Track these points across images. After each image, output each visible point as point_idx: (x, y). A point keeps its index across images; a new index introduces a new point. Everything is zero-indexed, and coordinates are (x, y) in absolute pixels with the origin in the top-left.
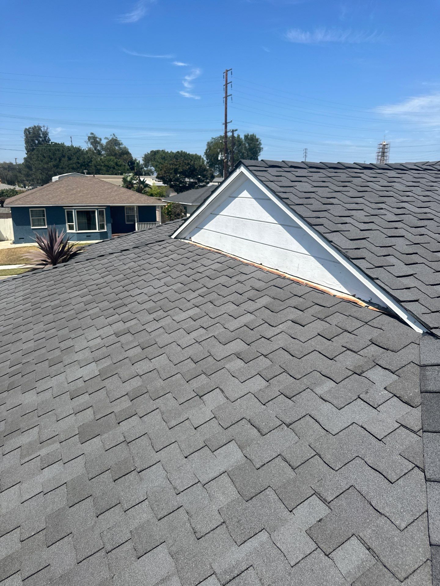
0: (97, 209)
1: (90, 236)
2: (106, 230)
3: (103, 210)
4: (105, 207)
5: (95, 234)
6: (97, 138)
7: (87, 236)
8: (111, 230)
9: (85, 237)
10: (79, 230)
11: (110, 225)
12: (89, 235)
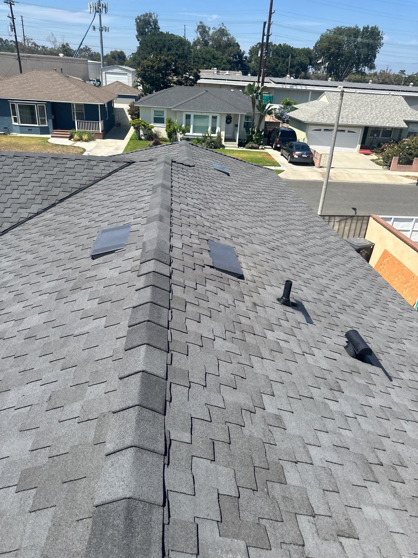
0: (36, 104)
1: (31, 130)
2: (47, 126)
3: (44, 106)
4: (45, 103)
5: (36, 128)
6: (205, 27)
7: (29, 130)
8: (52, 125)
9: (27, 130)
10: (21, 123)
11: (51, 121)
12: (30, 128)
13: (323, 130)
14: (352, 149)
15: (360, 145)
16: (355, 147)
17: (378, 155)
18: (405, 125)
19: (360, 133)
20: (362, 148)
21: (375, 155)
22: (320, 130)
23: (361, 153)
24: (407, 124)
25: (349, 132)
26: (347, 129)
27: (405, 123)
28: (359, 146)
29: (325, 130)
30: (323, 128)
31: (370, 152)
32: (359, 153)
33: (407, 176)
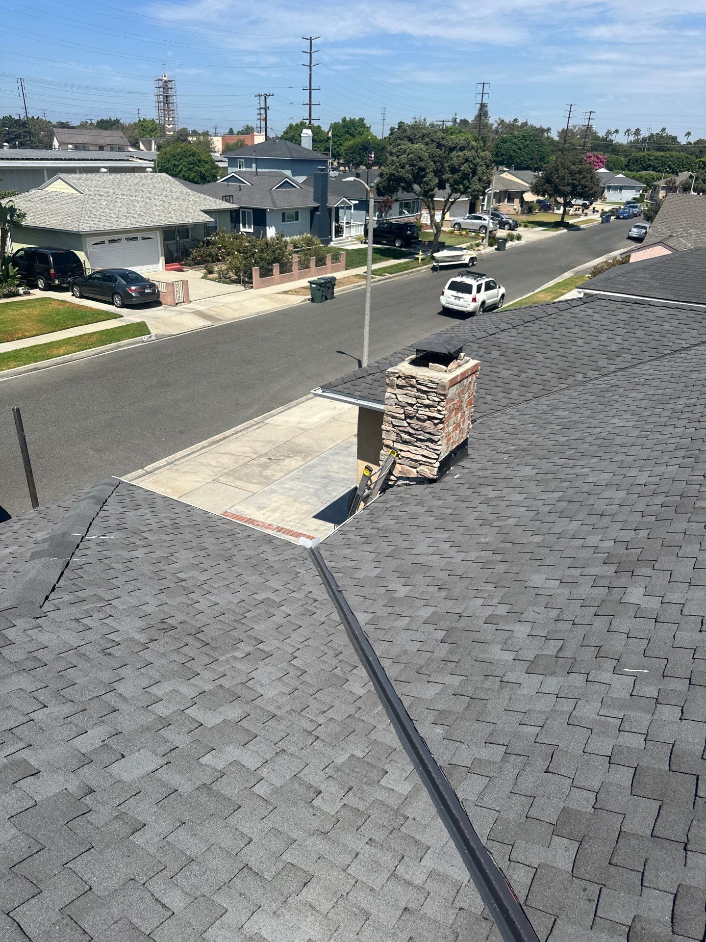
13: (107, 242)
14: (154, 266)
15: (164, 258)
16: (158, 262)
17: (194, 268)
18: (207, 218)
19: (158, 237)
20: (168, 261)
21: (191, 269)
22: (102, 243)
23: (170, 270)
24: (211, 216)
25: (144, 239)
26: (139, 235)
27: (206, 215)
28: (162, 259)
29: (111, 241)
30: (106, 238)
31: (179, 266)
32: (166, 270)
33: (286, 292)
